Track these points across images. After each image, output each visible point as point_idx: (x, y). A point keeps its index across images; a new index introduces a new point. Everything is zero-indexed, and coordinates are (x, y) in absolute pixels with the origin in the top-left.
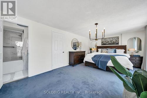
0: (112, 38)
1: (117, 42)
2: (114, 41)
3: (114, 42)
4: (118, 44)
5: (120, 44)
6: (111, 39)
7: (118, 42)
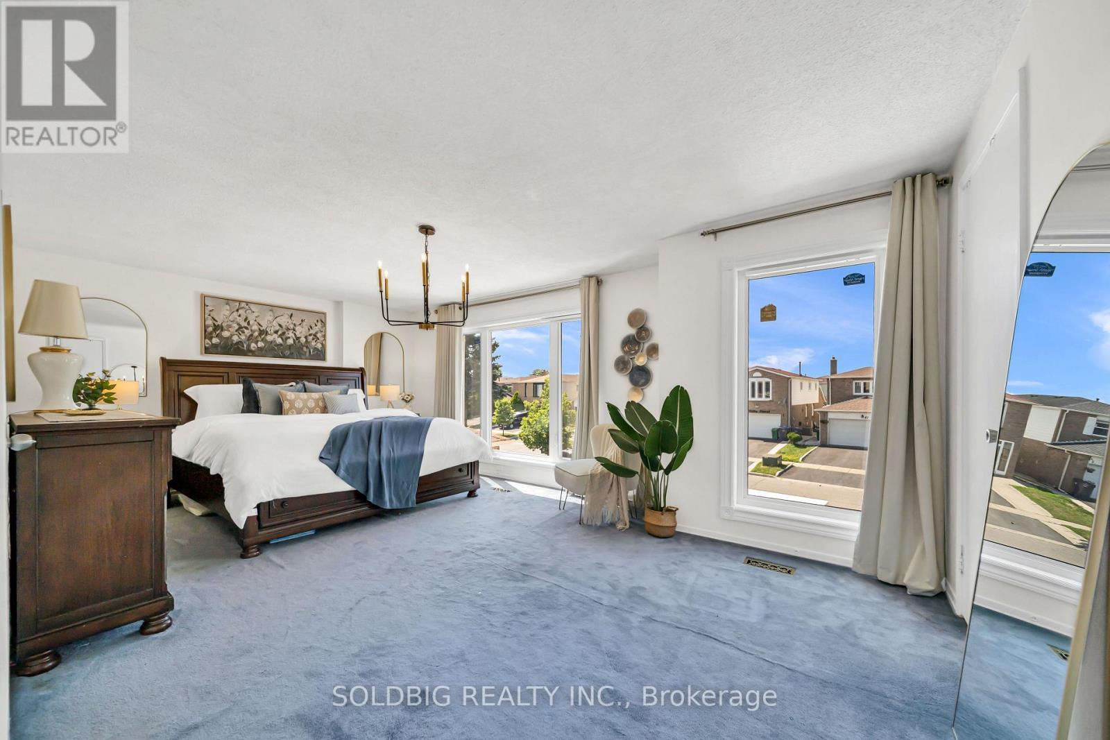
0: (292, 312)
1: (319, 346)
2: (301, 331)
3: (303, 340)
4: (321, 354)
5: (330, 362)
6: (284, 321)
7: (324, 346)
